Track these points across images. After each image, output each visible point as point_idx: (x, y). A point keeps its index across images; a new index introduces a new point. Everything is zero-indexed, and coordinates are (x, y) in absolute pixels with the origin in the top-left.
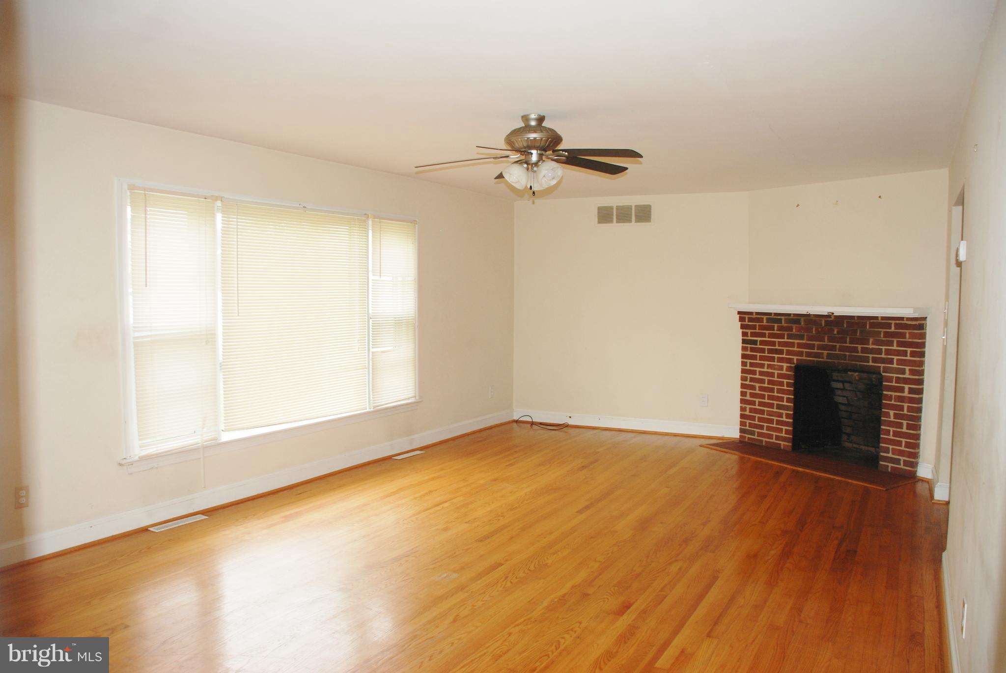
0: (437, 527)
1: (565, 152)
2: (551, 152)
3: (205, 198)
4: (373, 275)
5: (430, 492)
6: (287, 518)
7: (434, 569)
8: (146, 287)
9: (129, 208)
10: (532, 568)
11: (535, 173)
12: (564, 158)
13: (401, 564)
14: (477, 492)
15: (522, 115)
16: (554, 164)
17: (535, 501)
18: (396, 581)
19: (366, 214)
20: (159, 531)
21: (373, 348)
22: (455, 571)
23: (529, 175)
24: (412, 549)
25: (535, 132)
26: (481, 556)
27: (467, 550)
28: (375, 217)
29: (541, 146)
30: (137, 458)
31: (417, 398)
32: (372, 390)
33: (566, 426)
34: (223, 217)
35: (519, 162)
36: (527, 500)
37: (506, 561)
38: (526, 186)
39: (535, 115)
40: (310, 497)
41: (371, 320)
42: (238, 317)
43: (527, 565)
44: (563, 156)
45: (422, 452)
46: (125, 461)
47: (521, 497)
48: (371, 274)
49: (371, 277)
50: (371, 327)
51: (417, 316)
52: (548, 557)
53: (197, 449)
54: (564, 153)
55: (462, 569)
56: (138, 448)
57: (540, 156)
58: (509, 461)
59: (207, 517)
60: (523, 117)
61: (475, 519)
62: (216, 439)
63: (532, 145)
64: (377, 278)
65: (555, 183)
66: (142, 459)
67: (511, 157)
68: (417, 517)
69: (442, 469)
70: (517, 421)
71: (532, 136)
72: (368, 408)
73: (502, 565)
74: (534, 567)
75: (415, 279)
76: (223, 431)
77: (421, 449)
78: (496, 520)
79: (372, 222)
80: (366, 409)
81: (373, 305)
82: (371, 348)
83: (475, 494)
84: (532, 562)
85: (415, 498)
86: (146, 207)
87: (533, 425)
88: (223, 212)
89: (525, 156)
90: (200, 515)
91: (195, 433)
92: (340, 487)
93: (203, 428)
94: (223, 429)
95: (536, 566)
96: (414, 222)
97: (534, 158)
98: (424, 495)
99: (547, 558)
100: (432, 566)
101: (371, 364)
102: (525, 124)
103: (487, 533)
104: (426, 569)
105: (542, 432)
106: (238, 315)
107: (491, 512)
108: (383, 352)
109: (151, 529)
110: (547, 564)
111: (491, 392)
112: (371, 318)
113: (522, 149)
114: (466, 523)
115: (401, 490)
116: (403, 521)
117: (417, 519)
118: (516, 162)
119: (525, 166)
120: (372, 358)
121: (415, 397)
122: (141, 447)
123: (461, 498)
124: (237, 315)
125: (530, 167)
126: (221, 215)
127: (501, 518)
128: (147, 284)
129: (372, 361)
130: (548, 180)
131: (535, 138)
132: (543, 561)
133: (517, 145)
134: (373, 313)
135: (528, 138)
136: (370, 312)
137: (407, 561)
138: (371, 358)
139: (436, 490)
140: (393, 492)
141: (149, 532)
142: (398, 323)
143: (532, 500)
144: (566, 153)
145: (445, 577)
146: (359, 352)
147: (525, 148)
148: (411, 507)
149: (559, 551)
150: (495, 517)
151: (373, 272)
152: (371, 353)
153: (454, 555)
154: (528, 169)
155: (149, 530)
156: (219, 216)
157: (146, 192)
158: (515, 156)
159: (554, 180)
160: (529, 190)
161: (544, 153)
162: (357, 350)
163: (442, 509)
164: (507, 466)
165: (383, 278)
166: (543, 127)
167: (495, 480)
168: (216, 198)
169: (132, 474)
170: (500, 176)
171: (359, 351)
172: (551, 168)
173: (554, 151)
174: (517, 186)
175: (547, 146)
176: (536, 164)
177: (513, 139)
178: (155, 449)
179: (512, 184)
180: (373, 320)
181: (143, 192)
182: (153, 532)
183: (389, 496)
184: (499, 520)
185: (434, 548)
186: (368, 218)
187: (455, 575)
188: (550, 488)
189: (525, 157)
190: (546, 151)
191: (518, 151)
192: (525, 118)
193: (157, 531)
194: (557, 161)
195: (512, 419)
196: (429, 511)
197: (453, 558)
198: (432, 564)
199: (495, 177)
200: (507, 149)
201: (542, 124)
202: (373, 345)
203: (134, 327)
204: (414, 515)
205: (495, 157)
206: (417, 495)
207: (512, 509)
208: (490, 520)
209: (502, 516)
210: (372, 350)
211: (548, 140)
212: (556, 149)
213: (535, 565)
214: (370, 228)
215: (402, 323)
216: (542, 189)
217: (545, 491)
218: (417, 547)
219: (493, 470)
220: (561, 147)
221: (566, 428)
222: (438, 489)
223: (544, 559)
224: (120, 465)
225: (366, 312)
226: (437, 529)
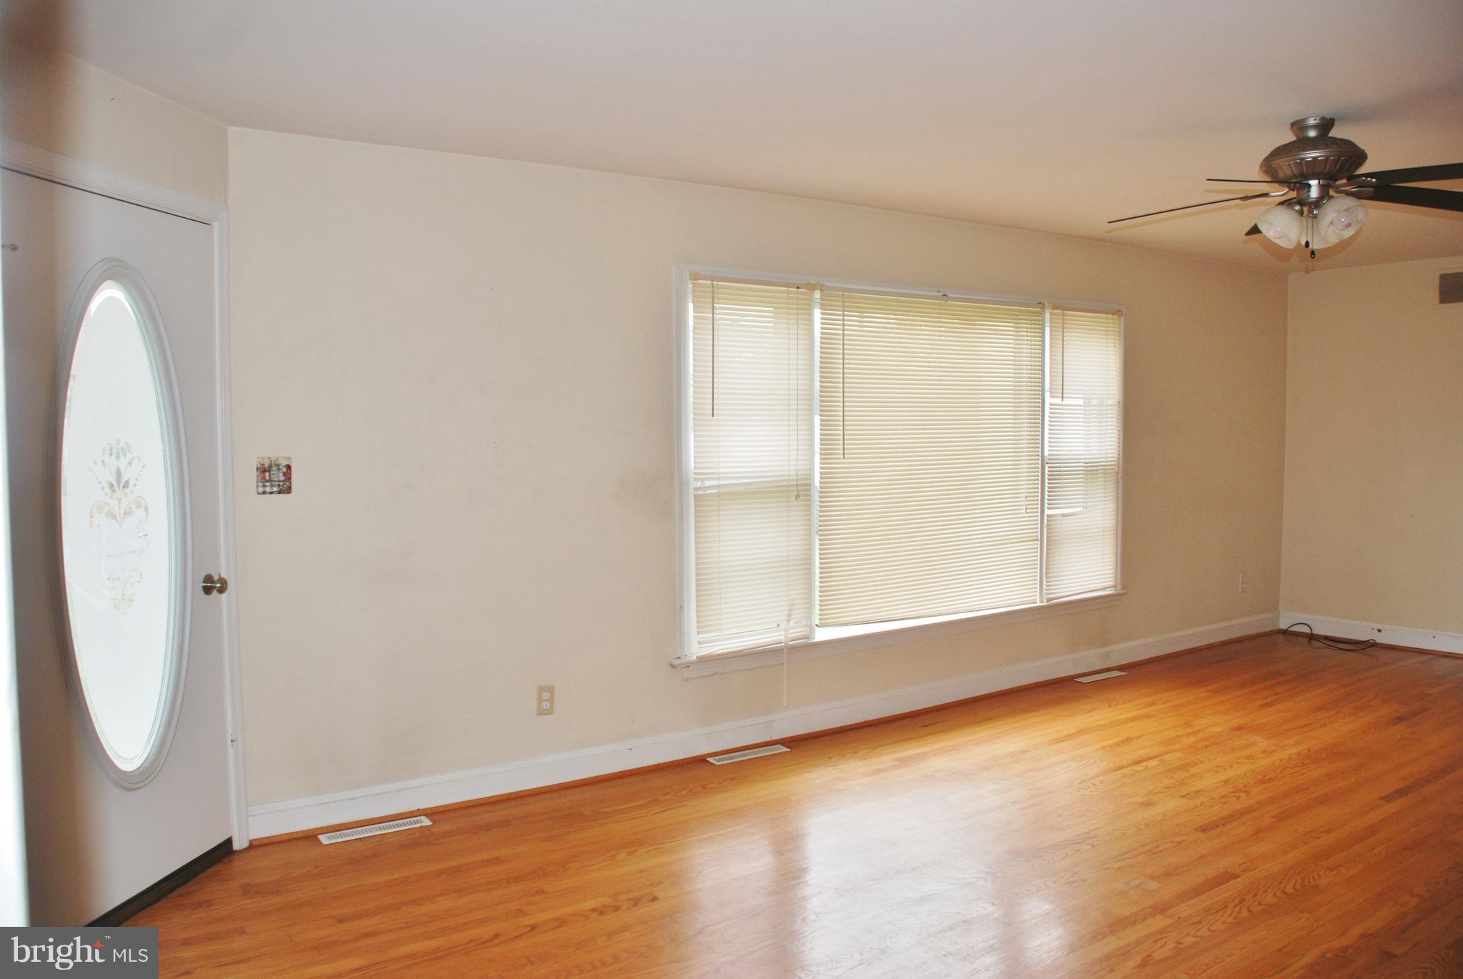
0: (1132, 800)
1: (1372, 178)
2: (1344, 181)
3: (798, 288)
4: (1051, 397)
5: (1128, 740)
6: (903, 762)
7: (1119, 869)
8: (713, 416)
9: (691, 306)
10: (1289, 890)
11: (1315, 220)
12: (1370, 189)
13: (1067, 854)
14: (1206, 747)
15: (1292, 121)
16: (1350, 202)
17: (1305, 771)
18: (1055, 883)
19: (1040, 303)
20: (721, 763)
21: (1049, 508)
22: (1153, 878)
23: (1305, 223)
24: (1088, 833)
25: (1314, 148)
26: (1202, 857)
27: (1179, 843)
28: (1055, 308)
29: (1326, 170)
30: (694, 658)
31: (1119, 587)
32: (1047, 574)
33: (1371, 645)
34: (822, 314)
35: (1287, 203)
36: (1292, 768)
37: (1244, 871)
38: (1299, 243)
39: (1315, 120)
40: (940, 732)
41: (1047, 466)
42: (844, 461)
43: (1281, 882)
44: (1366, 187)
45: (1123, 673)
46: (678, 662)
47: (1281, 762)
48: (1047, 394)
49: (1048, 400)
50: (1047, 476)
51: (1121, 461)
52: (1321, 874)
53: (780, 650)
54: (1369, 179)
55: (1168, 875)
56: (699, 644)
57: (1324, 190)
58: (1266, 698)
59: (789, 750)
60: (1293, 125)
61: (1198, 792)
62: (807, 637)
63: (1312, 170)
64: (1058, 401)
65: (1351, 234)
66: (703, 660)
67: (1272, 194)
68: (1101, 778)
69: (1153, 704)
70: (1285, 632)
71: (1311, 155)
72: (1038, 601)
73: (1237, 876)
74: (1294, 888)
75: (1119, 402)
76: (817, 625)
77: (1120, 668)
78: (1234, 796)
79: (1051, 315)
80: (1036, 603)
81: (1049, 442)
82: (1046, 509)
83: (1202, 749)
84: (1290, 879)
85: (1104, 748)
86: (713, 303)
87: (1313, 640)
88: (823, 307)
89: (1297, 191)
90: (780, 746)
91: (778, 626)
92: (990, 719)
93: (789, 621)
94: (818, 624)
95: (1298, 887)
96: (1118, 312)
97: (1314, 193)
98: (1118, 744)
99: (1318, 875)
100: (1117, 865)
101: (1045, 533)
102: (1296, 136)
103: (1215, 818)
104: (1107, 869)
105: (1328, 652)
106: (844, 457)
107: (1226, 782)
108: (1064, 515)
109: (711, 760)
110: (1317, 885)
111: (1242, 583)
112: (1047, 463)
113: (1291, 178)
114: (1182, 796)
115: (1082, 732)
116: (1080, 783)
117: (1102, 782)
118: (1282, 203)
119: (1297, 208)
120: (1048, 525)
121: (1115, 586)
122: (700, 643)
123: (1179, 754)
124: (842, 456)
125: (1305, 209)
126: (820, 311)
127: (1243, 795)
128: (715, 412)
129: (1048, 529)
130: (1339, 230)
131: (1315, 159)
132: (1311, 880)
133: (1281, 175)
134: (1050, 455)
135: (1302, 159)
136: (1046, 453)
137: (1077, 851)
138: (1045, 525)
139: (1139, 737)
140: (1069, 735)
141: (707, 763)
142: (1091, 471)
143: (1300, 769)
144: (1374, 180)
145: (1136, 886)
146: (1027, 515)
147: (1296, 177)
148: (1094, 762)
149: (1341, 866)
150: (1233, 792)
151: (1051, 393)
152: (1046, 517)
153: (1157, 850)
154: (1301, 213)
155: (708, 761)
156: (817, 313)
157: (714, 282)
158: (1279, 192)
159: (1350, 228)
160: (1305, 248)
161: (1331, 183)
162: (1024, 511)
163: (1145, 770)
164: (1261, 706)
165: (1066, 401)
166: (1332, 138)
167: (1239, 728)
168: (812, 287)
169: (687, 680)
170: (1255, 230)
171: (1026, 513)
172: (1346, 208)
173: (1351, 178)
174: (1283, 243)
175: (1338, 171)
176: (1317, 204)
177: (1276, 163)
178: (720, 647)
179: (1274, 240)
180: (1049, 465)
181: (710, 282)
182: (712, 764)
183: (1062, 741)
184: (1239, 797)
185: (1123, 834)
186: (1043, 308)
187: (1153, 885)
188: (1334, 751)
189: (1298, 193)
190: (1336, 180)
191: (1282, 182)
192: (1298, 126)
193: (717, 764)
194: (1358, 196)
195: (1276, 628)
196: (1122, 771)
197: (1154, 854)
198: (1119, 861)
199: (1246, 232)
200: (1261, 180)
201: (1328, 133)
202: (1049, 504)
203: (695, 474)
204: (1098, 776)
205: (1242, 196)
206: (1107, 743)
207: (1262, 782)
208: (1224, 797)
209: (1245, 792)
210: (1047, 512)
211: (1339, 160)
212: (1356, 173)
213: (1295, 885)
214: (1047, 324)
215: (1097, 470)
216: (1328, 246)
217: (1324, 755)
218: (1096, 829)
219: (1238, 711)
220: (1364, 169)
221: (1371, 649)
222: (1142, 736)
223: (1313, 877)
224: (672, 667)
225: (1040, 454)
226: (1134, 803)
